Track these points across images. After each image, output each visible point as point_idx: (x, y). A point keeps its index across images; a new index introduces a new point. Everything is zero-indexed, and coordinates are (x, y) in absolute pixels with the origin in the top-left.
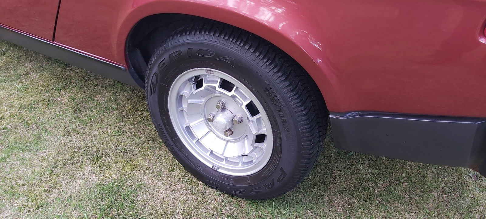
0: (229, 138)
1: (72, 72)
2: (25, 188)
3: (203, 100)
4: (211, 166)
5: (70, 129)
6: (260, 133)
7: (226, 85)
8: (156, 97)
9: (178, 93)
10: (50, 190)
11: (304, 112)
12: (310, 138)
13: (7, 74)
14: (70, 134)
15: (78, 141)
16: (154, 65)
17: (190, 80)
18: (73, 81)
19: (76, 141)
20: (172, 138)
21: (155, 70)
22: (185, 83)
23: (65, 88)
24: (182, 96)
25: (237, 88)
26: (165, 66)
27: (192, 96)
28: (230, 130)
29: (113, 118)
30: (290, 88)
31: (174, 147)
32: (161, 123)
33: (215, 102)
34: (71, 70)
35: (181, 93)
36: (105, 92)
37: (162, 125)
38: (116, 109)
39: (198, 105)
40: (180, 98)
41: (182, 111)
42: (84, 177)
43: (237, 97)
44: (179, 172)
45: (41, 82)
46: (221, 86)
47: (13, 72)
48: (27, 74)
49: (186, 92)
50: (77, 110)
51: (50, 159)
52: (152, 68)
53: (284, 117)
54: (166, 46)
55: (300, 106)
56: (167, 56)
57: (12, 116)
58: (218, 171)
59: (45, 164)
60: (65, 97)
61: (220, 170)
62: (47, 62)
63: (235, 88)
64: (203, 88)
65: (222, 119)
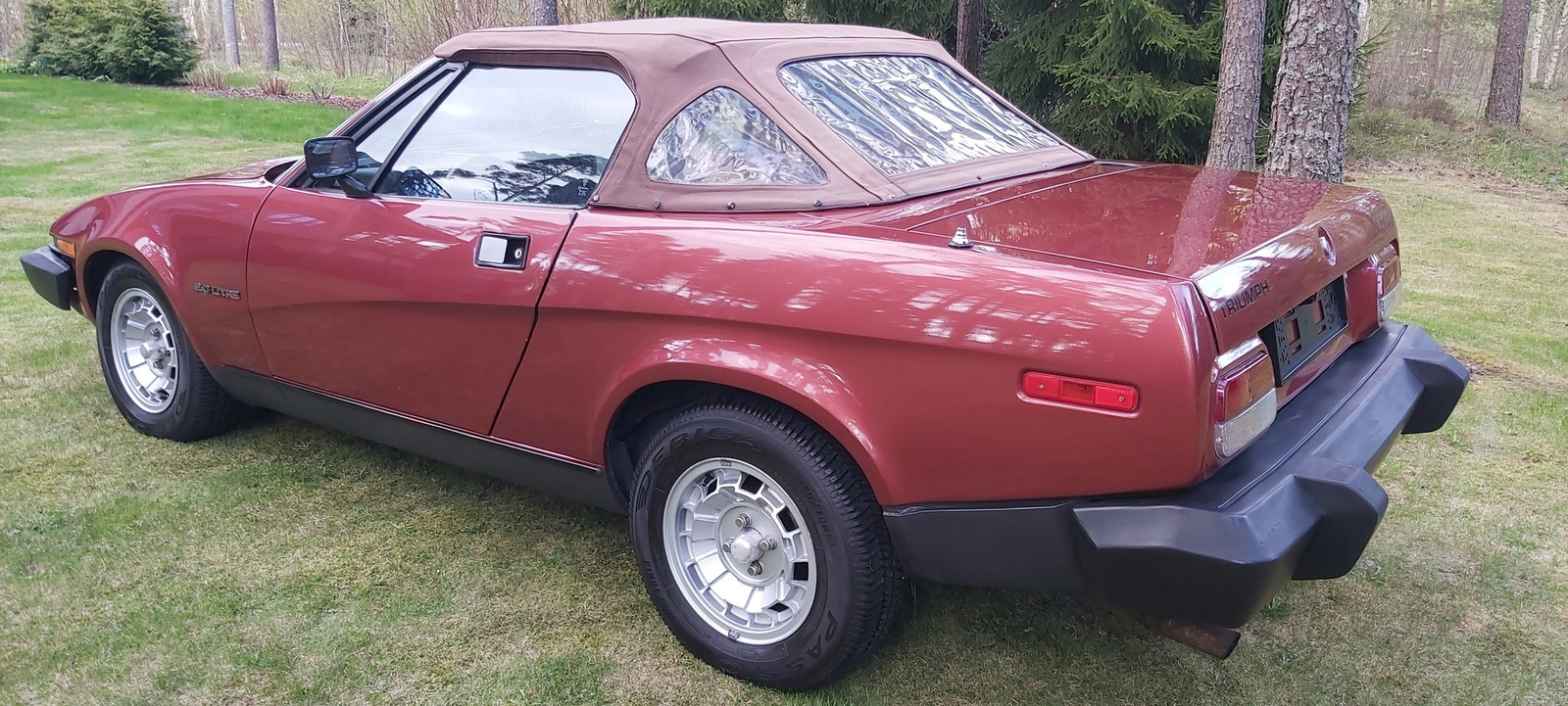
0: (756, 581)
1: (490, 508)
2: (426, 659)
3: (717, 517)
4: (726, 633)
5: (493, 586)
6: (800, 560)
7: (751, 484)
8: (647, 512)
9: (680, 505)
10: (465, 664)
11: (855, 515)
12: (866, 557)
13: (374, 509)
14: (492, 595)
15: (505, 605)
16: (646, 460)
17: (698, 480)
18: (493, 522)
19: (501, 605)
20: (665, 586)
21: (648, 466)
22: (691, 488)
23: (480, 530)
24: (686, 510)
25: (767, 487)
26: (662, 458)
27: (700, 508)
28: (755, 563)
29: (565, 577)
30: (833, 479)
31: (668, 602)
32: (649, 559)
33: (735, 516)
34: (490, 504)
35: (685, 506)
36: (551, 539)
37: (652, 563)
38: (571, 564)
39: (710, 524)
40: (682, 513)
41: (685, 536)
42: (516, 651)
43: (767, 504)
44: (674, 650)
45: (438, 521)
46: (743, 486)
47: (383, 506)
48: (410, 508)
49: (691, 504)
50: (503, 564)
51: (462, 626)
52: (643, 465)
53: (825, 521)
54: (666, 429)
55: (848, 505)
56: (666, 444)
57: (392, 567)
58: (738, 640)
59: (454, 632)
60: (481, 544)
61: (741, 639)
62: (445, 492)
63: (762, 487)
64: (716, 492)
65: (744, 543)
